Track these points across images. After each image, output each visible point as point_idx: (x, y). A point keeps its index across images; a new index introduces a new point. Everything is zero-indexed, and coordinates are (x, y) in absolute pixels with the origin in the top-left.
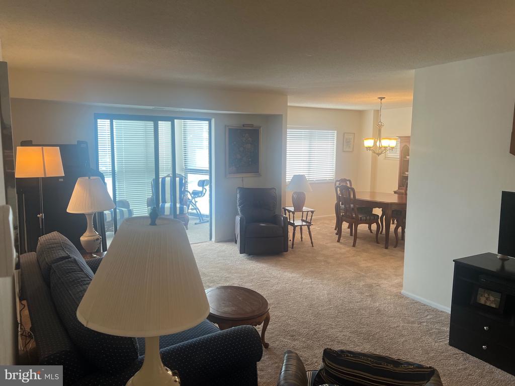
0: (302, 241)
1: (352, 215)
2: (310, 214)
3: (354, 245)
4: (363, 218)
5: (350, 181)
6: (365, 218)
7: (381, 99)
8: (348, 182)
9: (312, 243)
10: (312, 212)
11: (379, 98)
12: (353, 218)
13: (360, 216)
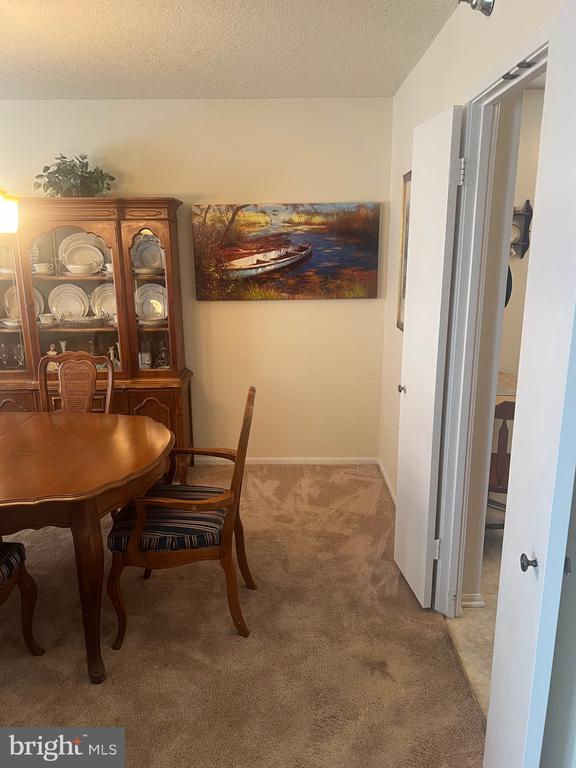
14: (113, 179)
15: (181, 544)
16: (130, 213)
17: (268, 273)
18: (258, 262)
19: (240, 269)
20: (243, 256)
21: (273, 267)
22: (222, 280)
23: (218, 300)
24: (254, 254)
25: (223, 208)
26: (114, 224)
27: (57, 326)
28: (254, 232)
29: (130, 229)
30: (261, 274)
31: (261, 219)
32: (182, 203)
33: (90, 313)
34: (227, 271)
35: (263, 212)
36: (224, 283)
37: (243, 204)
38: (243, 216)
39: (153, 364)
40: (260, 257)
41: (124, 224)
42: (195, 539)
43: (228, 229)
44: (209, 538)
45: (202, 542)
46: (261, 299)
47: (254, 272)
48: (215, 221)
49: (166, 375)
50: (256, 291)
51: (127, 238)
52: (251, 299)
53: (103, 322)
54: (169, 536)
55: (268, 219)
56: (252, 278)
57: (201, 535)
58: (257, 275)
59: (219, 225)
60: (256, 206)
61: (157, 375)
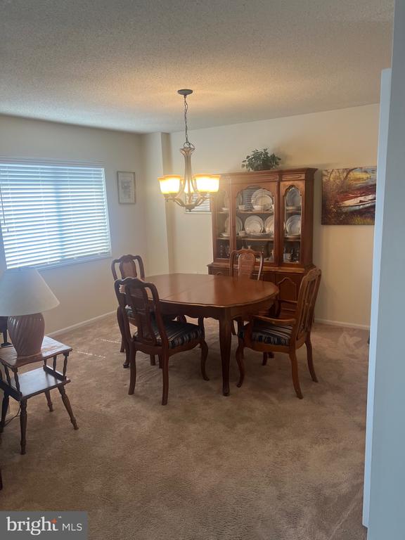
0: (51, 410)
1: (155, 337)
2: (61, 358)
3: (164, 401)
4: (176, 341)
5: (139, 258)
6: (180, 340)
7: (185, 92)
8: (136, 261)
9: (73, 421)
10: (66, 353)
11: (181, 92)
12: (157, 344)
13: (171, 339)
14: (280, 159)
15: (269, 341)
16: (285, 177)
17: (366, 208)
18: (361, 202)
19: (349, 206)
20: (352, 198)
21: (369, 205)
22: (337, 212)
23: (334, 224)
24: (358, 197)
25: (341, 171)
26: (276, 184)
27: (247, 237)
28: (359, 184)
29: (284, 185)
30: (362, 209)
31: (364, 176)
32: (317, 169)
33: (264, 231)
34: (340, 208)
35: (366, 172)
36: (339, 214)
37: (353, 167)
38: (353, 175)
39: (292, 260)
40: (362, 199)
41: (282, 183)
42: (276, 340)
43: (343, 182)
44: (283, 341)
45: (279, 343)
46: (361, 224)
47: (357, 208)
48: (335, 178)
49: (297, 266)
50: (359, 219)
51: (283, 191)
52: (354, 224)
53: (268, 236)
54: (264, 336)
55: (369, 176)
56: (356, 211)
57: (279, 338)
58: (360, 210)
59: (337, 181)
60: (361, 168)
61: (292, 266)
